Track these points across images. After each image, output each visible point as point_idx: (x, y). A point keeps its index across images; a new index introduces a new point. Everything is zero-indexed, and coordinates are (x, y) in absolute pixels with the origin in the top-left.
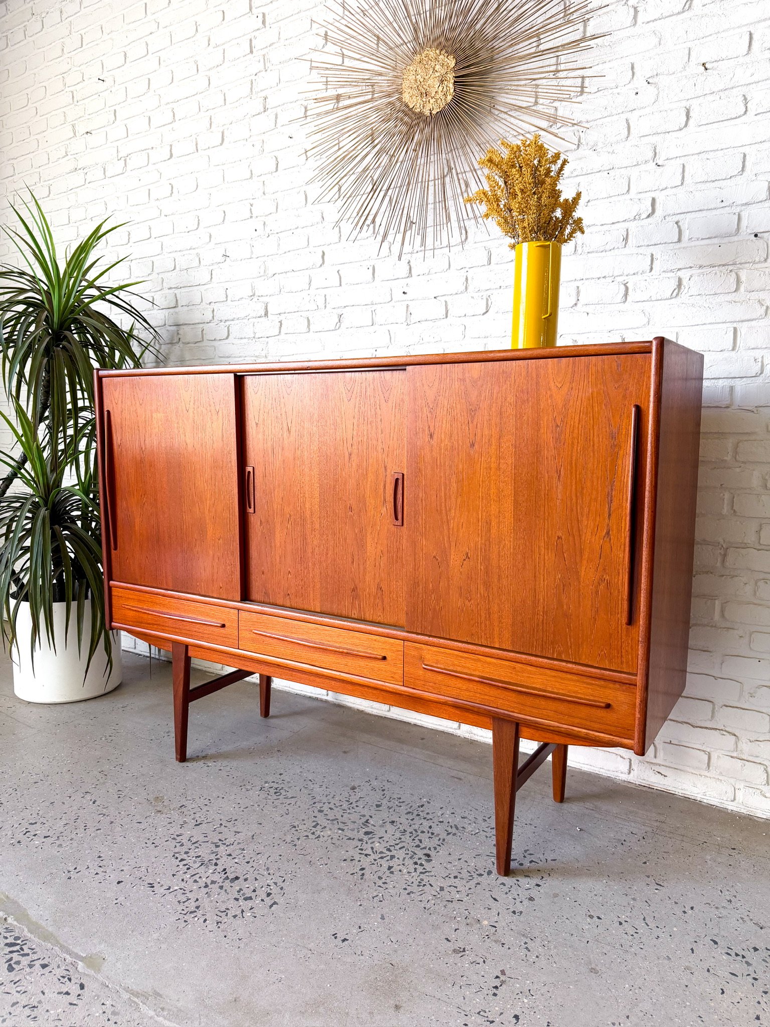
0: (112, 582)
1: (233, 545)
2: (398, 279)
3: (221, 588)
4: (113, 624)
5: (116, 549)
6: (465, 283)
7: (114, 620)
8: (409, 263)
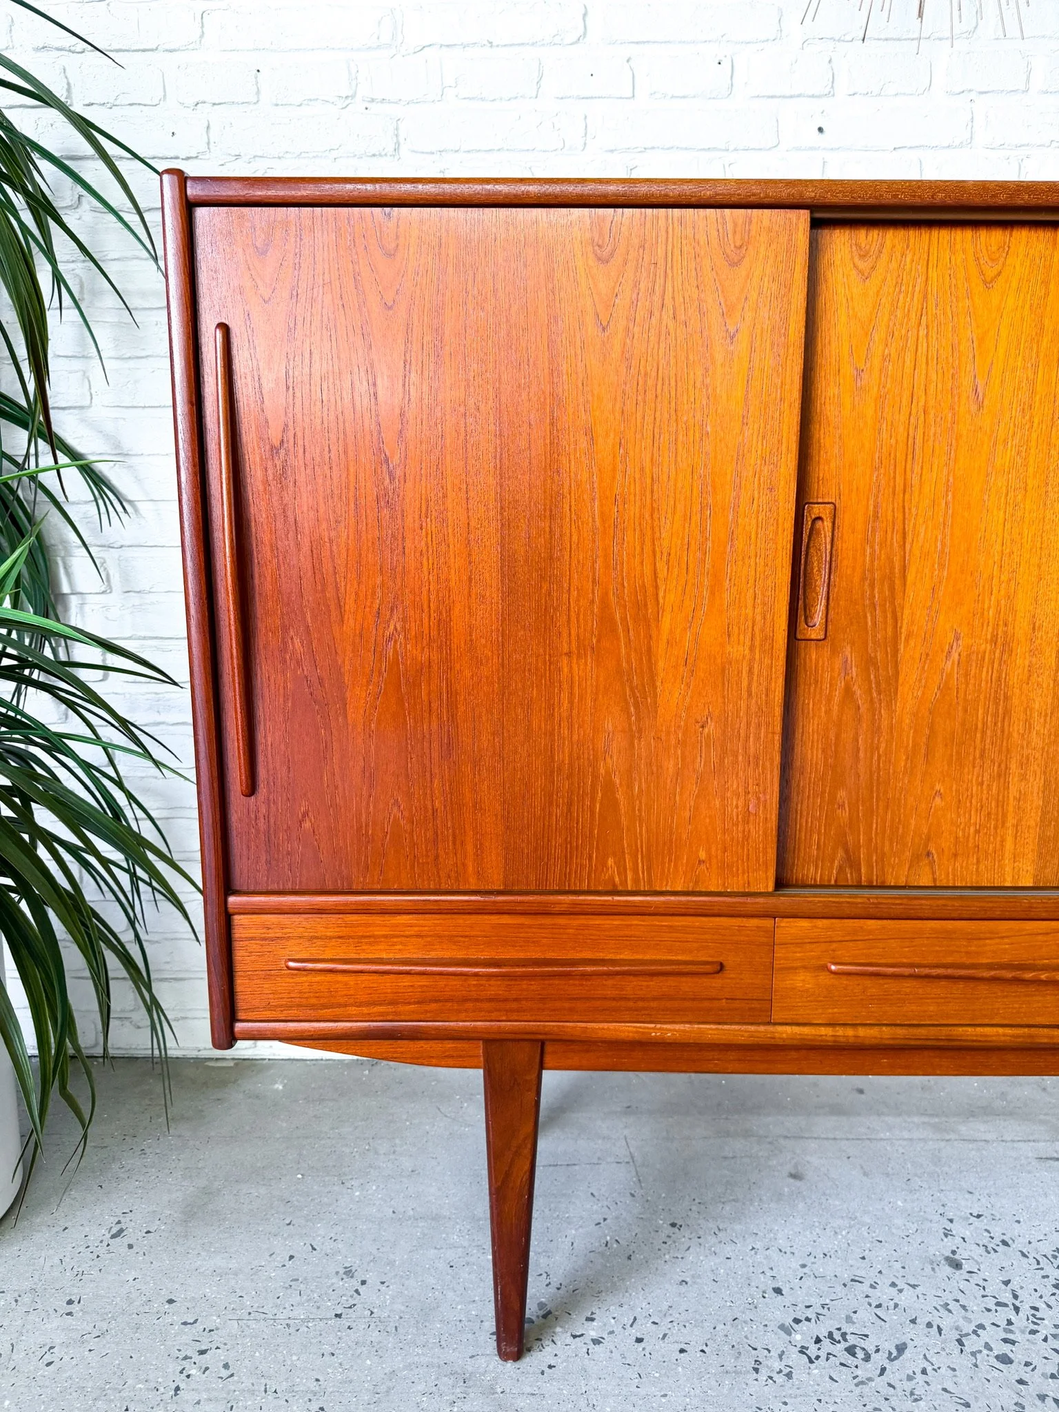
0: (232, 899)
1: (758, 738)
2: (799, 96)
3: (701, 862)
4: (239, 1026)
5: (251, 788)
6: (970, 124)
7: (241, 1015)
8: (830, 61)
